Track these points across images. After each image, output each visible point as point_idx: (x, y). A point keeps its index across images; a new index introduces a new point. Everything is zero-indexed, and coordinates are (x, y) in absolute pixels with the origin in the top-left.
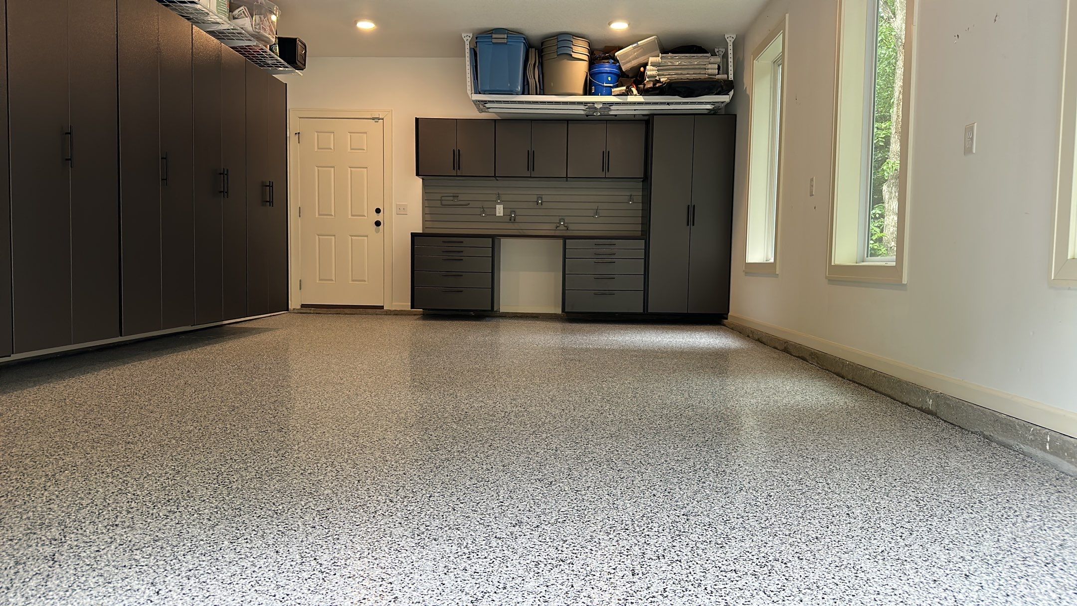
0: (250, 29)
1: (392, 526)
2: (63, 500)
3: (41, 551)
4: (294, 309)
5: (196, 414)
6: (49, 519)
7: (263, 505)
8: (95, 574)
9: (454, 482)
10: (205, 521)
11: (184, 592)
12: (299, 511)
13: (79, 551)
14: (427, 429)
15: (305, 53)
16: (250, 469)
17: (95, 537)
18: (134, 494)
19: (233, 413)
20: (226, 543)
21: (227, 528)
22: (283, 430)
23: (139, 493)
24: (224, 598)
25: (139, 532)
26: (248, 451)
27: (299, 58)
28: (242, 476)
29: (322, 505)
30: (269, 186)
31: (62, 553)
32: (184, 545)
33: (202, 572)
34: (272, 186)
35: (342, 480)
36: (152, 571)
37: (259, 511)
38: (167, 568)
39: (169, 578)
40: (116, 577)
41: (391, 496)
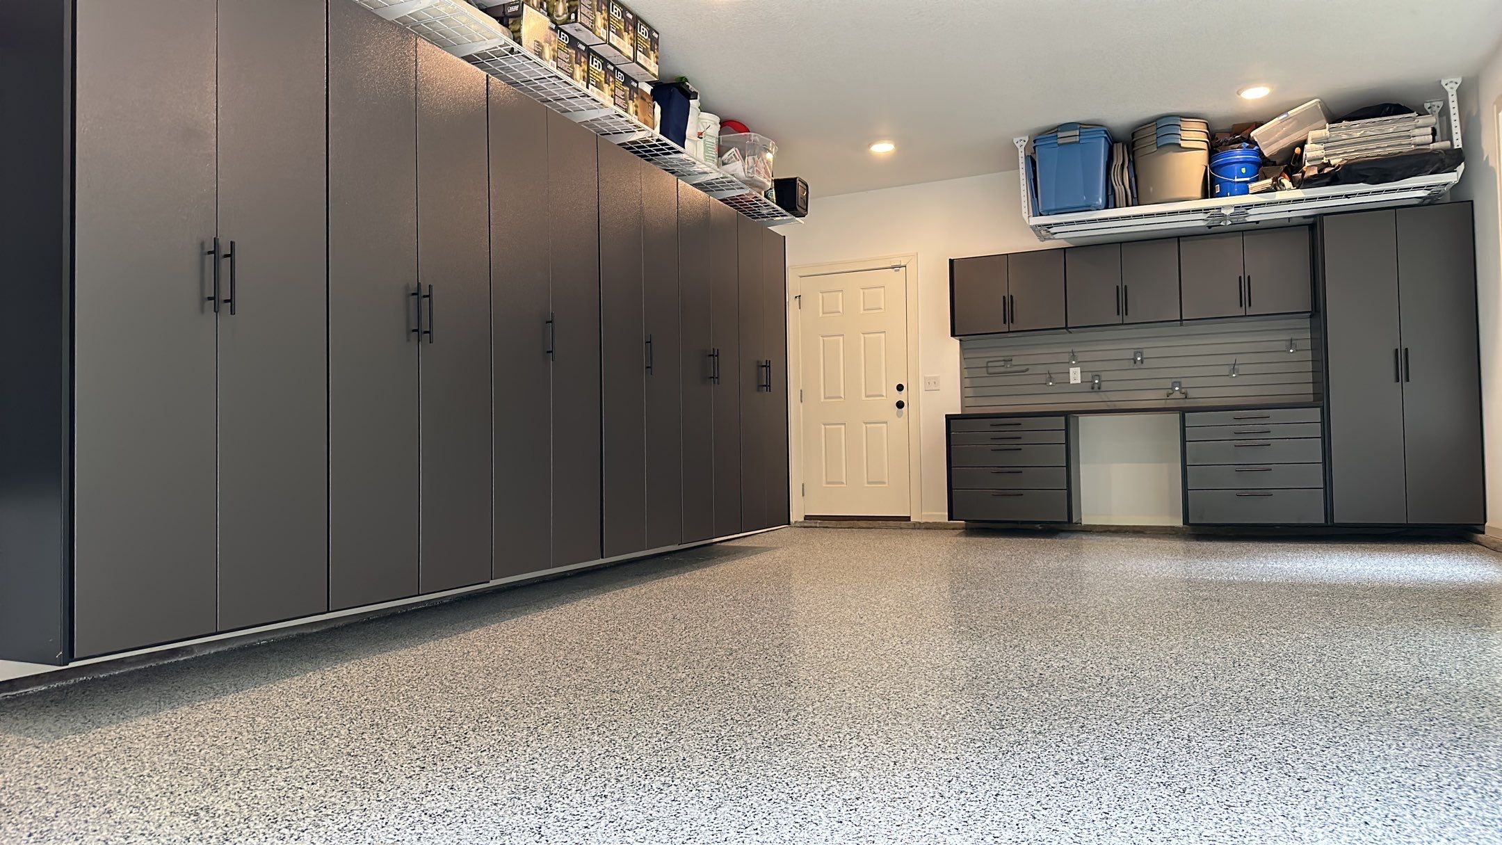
0: (742, 174)
1: (946, 832)
2: (547, 760)
3: (527, 821)
4: (796, 522)
5: (688, 658)
6: (533, 782)
7: (774, 785)
9: (1030, 777)
10: (706, 801)
12: (819, 797)
13: (566, 825)
14: (984, 696)
15: (807, 194)
16: (755, 735)
17: (582, 810)
18: (623, 758)
19: (731, 658)
20: (731, 831)
21: (732, 812)
22: (792, 684)
23: (629, 757)
25: (632, 807)
26: (751, 711)
27: (800, 202)
28: (746, 743)
29: (848, 793)
30: (765, 366)
34: (769, 366)
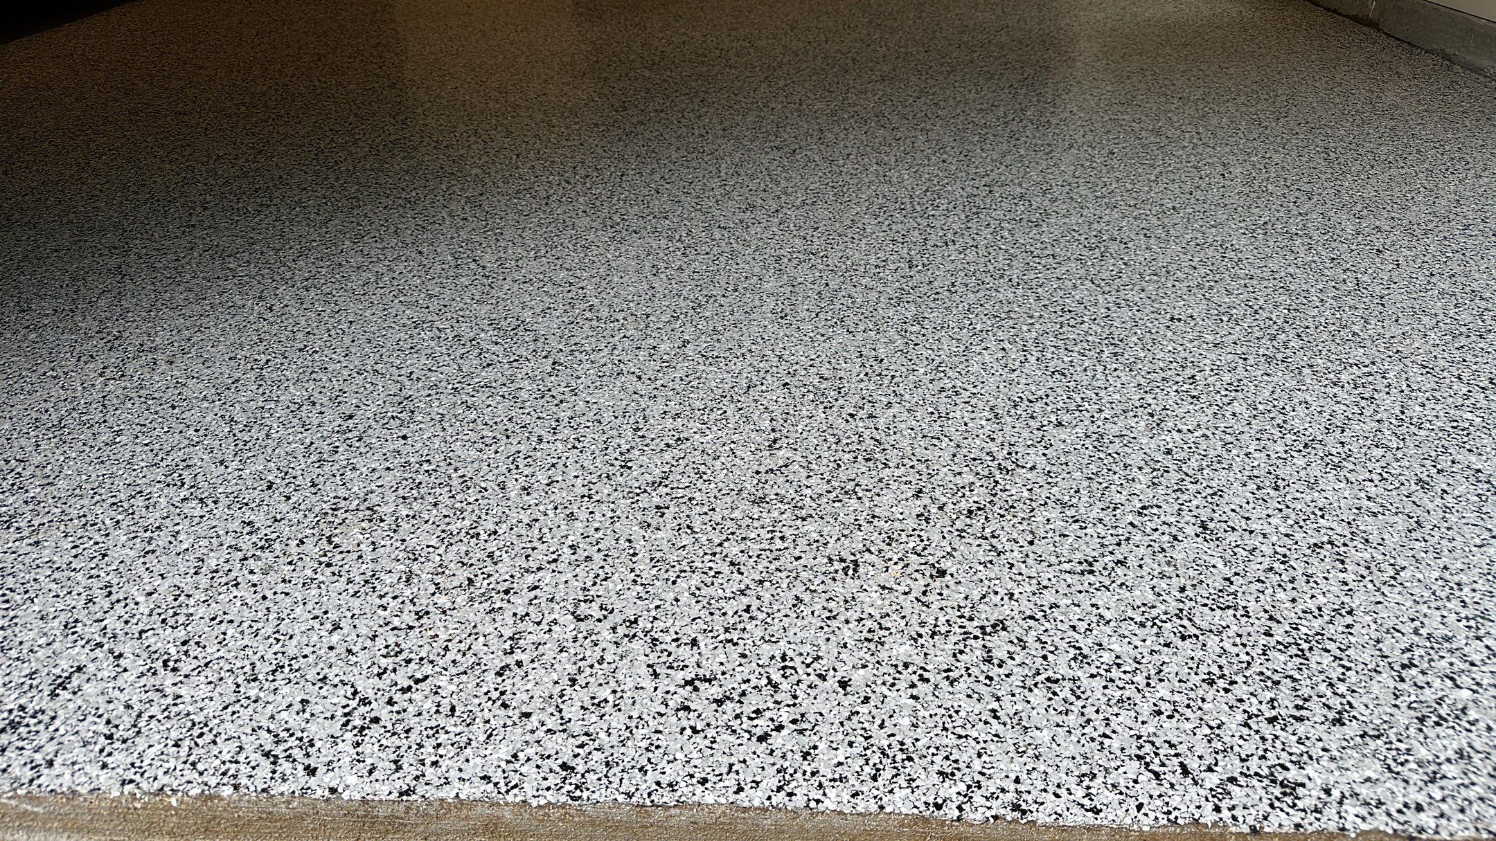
1: (574, 216)
3: (102, 263)
6: (100, 222)
8: (181, 288)
9: (653, 155)
10: (313, 216)
11: (304, 306)
12: (440, 197)
13: (152, 261)
14: (606, 79)
16: (360, 143)
18: (206, 184)
20: (347, 243)
21: (345, 224)
22: (397, 86)
23: (213, 182)
24: (360, 312)
25: (226, 233)
29: (471, 190)
31: (131, 264)
32: (290, 248)
33: (322, 281)
35: (495, 155)
36: (256, 282)
37: (384, 200)
38: (275, 278)
39: (281, 290)
40: (209, 291)
41: (567, 175)
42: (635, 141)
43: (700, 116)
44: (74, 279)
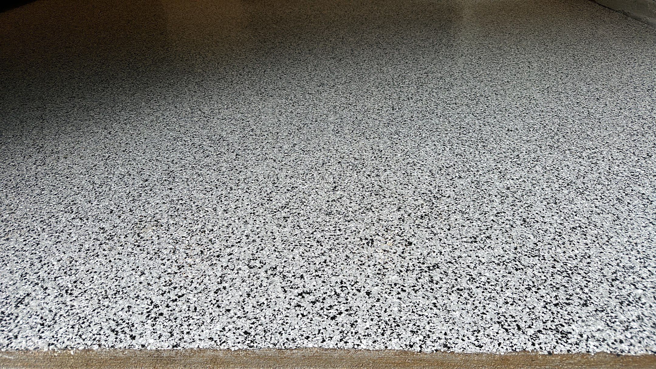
1: (244, 89)
2: (37, 85)
3: (34, 114)
5: (105, 27)
7: (161, 81)
8: (70, 125)
9: (278, 62)
11: (125, 132)
13: (56, 113)
16: (148, 59)
17: (63, 105)
18: (79, 78)
20: (143, 103)
21: (142, 95)
22: (164, 34)
23: (83, 77)
24: (150, 134)
25: (89, 100)
26: (144, 48)
28: (144, 64)
31: (47, 115)
32: (118, 106)
33: (133, 121)
35: (208, 63)
36: (103, 122)
37: (159, 84)
38: (111, 119)
39: (114, 125)
40: (82, 126)
41: (240, 72)
42: (270, 56)
43: (298, 45)
44: (21, 122)
